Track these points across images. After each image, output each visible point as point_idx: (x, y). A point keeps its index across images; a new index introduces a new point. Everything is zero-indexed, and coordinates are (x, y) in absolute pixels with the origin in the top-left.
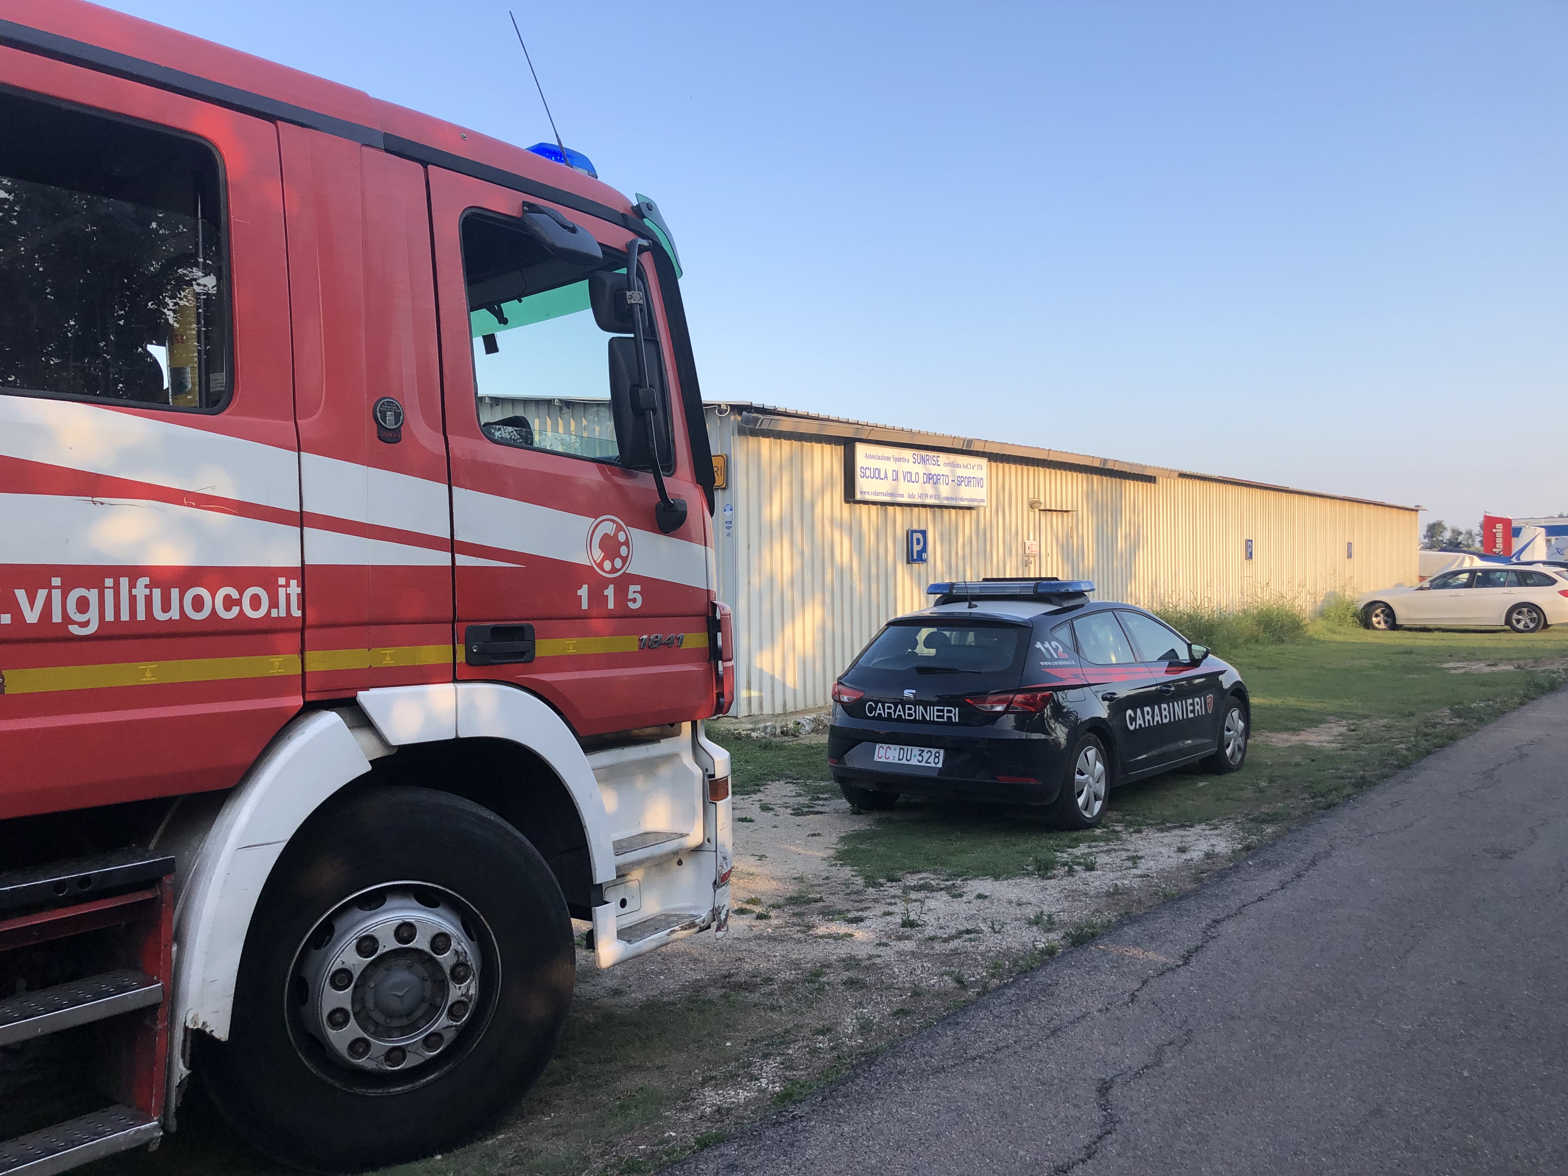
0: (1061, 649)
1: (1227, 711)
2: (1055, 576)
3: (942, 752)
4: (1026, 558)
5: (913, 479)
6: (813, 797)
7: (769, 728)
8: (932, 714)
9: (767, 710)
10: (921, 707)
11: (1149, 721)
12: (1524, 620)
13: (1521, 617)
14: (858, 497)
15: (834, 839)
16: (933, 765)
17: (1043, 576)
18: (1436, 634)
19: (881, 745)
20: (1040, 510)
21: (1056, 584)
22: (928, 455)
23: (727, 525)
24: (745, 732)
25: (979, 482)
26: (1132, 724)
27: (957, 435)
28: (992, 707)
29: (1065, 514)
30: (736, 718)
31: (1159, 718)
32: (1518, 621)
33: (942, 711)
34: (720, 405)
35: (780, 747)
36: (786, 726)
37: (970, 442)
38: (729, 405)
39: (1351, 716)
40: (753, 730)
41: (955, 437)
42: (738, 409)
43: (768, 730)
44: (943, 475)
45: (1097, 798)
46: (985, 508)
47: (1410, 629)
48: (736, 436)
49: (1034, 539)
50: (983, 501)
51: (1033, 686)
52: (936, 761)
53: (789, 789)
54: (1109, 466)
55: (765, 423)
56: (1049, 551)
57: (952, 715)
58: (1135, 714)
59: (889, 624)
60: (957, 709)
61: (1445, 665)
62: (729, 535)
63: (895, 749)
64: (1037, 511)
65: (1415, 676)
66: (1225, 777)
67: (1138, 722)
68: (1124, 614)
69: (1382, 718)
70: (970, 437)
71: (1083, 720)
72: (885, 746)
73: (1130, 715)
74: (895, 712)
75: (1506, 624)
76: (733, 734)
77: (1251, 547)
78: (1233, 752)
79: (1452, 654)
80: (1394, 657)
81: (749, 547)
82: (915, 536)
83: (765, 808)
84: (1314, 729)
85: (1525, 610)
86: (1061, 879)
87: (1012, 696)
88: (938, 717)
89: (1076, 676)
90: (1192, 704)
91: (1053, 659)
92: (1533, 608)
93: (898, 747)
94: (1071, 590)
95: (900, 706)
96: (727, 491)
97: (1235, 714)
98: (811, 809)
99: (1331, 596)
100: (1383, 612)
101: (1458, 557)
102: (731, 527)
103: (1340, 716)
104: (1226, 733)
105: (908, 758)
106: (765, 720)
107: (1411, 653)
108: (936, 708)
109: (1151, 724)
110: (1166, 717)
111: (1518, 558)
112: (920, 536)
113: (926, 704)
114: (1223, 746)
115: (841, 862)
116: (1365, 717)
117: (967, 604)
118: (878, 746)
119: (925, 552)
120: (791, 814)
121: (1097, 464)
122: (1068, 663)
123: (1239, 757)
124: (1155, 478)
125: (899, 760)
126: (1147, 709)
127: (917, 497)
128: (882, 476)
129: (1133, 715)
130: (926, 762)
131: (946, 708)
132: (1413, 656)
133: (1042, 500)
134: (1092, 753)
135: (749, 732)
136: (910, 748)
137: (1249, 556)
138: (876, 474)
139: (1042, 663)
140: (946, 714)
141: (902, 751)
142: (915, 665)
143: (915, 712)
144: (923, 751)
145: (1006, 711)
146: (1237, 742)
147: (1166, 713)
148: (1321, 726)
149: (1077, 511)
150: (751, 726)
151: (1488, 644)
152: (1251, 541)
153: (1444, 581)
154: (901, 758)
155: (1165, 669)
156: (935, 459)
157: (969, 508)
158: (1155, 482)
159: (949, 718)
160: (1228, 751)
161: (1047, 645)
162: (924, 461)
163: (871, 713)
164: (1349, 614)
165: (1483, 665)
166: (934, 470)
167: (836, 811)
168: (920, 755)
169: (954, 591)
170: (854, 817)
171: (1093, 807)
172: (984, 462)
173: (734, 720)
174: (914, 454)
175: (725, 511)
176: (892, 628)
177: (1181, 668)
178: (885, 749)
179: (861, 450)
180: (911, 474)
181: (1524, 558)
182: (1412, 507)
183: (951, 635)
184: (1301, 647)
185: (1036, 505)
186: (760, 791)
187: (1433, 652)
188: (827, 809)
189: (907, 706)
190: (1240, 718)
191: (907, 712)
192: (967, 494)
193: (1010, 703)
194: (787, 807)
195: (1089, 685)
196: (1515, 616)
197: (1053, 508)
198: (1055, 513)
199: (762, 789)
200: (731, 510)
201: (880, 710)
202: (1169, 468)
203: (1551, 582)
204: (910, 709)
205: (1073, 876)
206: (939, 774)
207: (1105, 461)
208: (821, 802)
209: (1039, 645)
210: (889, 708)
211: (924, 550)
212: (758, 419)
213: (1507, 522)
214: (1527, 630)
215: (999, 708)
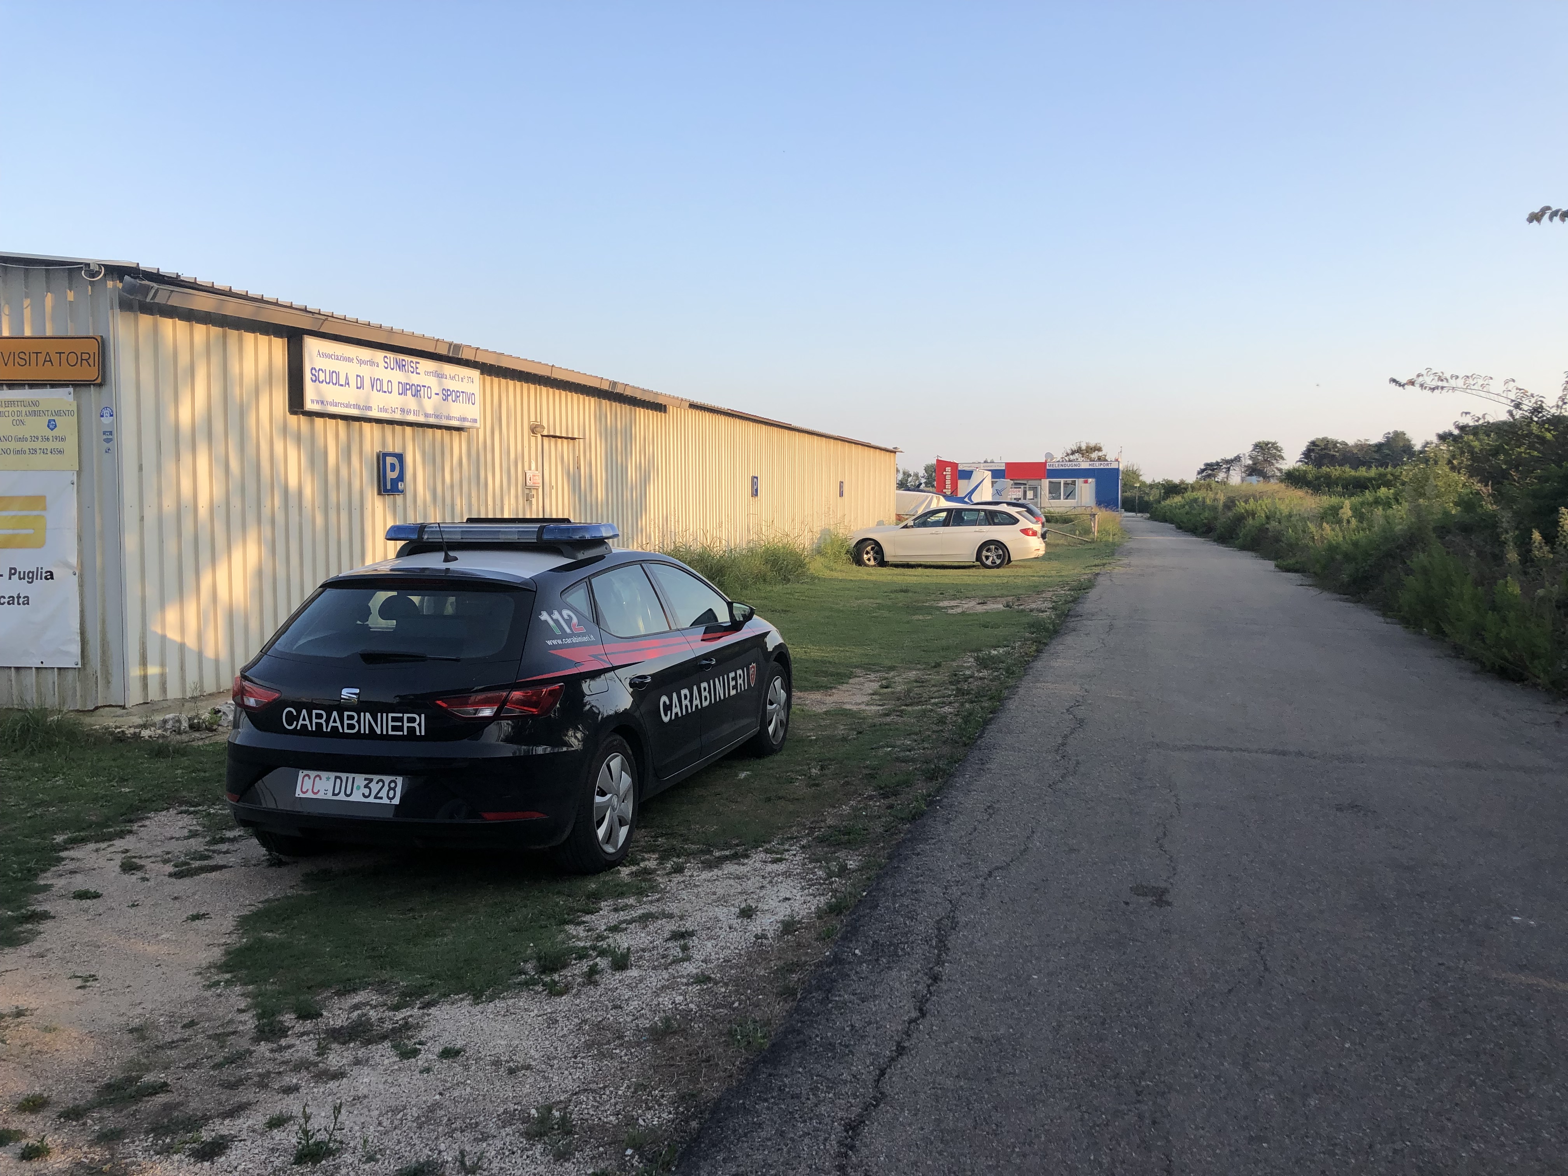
0: (575, 620)
1: (770, 680)
2: (566, 517)
3: (400, 780)
4: (527, 491)
5: (385, 389)
6: (214, 838)
7: (171, 722)
8: (385, 724)
9: (174, 692)
10: (368, 714)
11: (686, 706)
12: (992, 557)
13: (989, 554)
14: (309, 406)
15: (229, 923)
16: (386, 801)
17: (547, 516)
18: (920, 571)
19: (306, 772)
20: (542, 436)
21: (568, 529)
22: (403, 360)
23: (105, 437)
24: (132, 730)
25: (470, 398)
26: (666, 715)
27: (441, 338)
28: (476, 711)
29: (571, 441)
30: (123, 707)
31: (698, 702)
32: (987, 558)
33: (401, 719)
34: (88, 265)
35: (182, 751)
36: (197, 716)
37: (457, 347)
38: (103, 265)
39: (877, 668)
40: (145, 726)
41: (438, 340)
42: (116, 271)
43: (169, 725)
44: (424, 386)
45: (622, 823)
46: (478, 429)
47: (897, 566)
48: (117, 311)
49: (537, 470)
50: (475, 421)
51: (535, 678)
52: (391, 795)
53: (180, 824)
54: (619, 390)
55: (164, 295)
56: (554, 484)
57: (415, 725)
58: (671, 700)
59: (325, 586)
60: (423, 716)
61: (941, 604)
62: (108, 450)
63: (328, 779)
64: (539, 436)
65: (921, 617)
66: (767, 762)
67: (674, 711)
68: (654, 567)
69: (910, 669)
70: (456, 341)
71: (605, 715)
72: (313, 774)
73: (665, 703)
74: (327, 721)
75: (977, 560)
76: (112, 733)
77: (756, 484)
78: (775, 730)
79: (942, 591)
80: (893, 596)
81: (141, 468)
82: (389, 460)
83: (129, 867)
84: (845, 687)
85: (993, 547)
86: (577, 995)
87: (505, 694)
88: (394, 728)
89: (596, 657)
90: (735, 679)
91: (564, 635)
92: (999, 545)
93: (332, 775)
94: (588, 536)
95: (335, 713)
96: (105, 389)
97: (778, 683)
98: (205, 863)
99: (826, 532)
100: (872, 549)
101: (927, 497)
102: (111, 440)
103: (868, 667)
104: (769, 707)
105: (348, 792)
106: (168, 709)
107: (906, 591)
108: (390, 715)
109: (690, 711)
110: (706, 699)
111: (970, 499)
112: (395, 461)
113: (375, 709)
114: (765, 722)
115: (228, 976)
116: (892, 668)
117: (442, 555)
118: (301, 774)
119: (402, 481)
120: (170, 875)
121: (605, 386)
122: (585, 639)
123: (781, 734)
124: (665, 406)
125: (334, 794)
126: (685, 691)
127: (390, 411)
128: (342, 382)
129: (668, 703)
130: (376, 797)
131: (406, 716)
132: (910, 594)
133: (545, 424)
134: (616, 763)
135: (137, 730)
136: (351, 776)
137: (755, 493)
138: (334, 379)
139: (549, 643)
140: (406, 725)
141: (338, 781)
142: (361, 648)
143: (359, 722)
144: (371, 780)
145: (496, 717)
146: (779, 717)
147: (706, 693)
148: (851, 681)
149: (584, 439)
150: (140, 721)
151: (967, 580)
152: (757, 478)
153: (923, 521)
154: (336, 792)
155: (700, 636)
156: (414, 365)
157: (459, 429)
158: (665, 412)
159: (411, 730)
160: (771, 729)
161: (556, 615)
162: (401, 366)
163: (291, 725)
164: (844, 551)
165: (973, 603)
166: (415, 379)
167: (246, 863)
168: (366, 786)
169: (426, 537)
170: (272, 872)
171: (618, 836)
172: (475, 374)
173: (120, 711)
174: (386, 357)
175: (102, 416)
176: (329, 592)
177: (719, 635)
178: (312, 777)
179: (312, 346)
180: (381, 382)
181: (976, 498)
182: (891, 448)
183: (422, 601)
184: (806, 586)
185: (538, 429)
186: (130, 832)
187: (927, 590)
188: (231, 859)
189: (346, 713)
190: (782, 688)
191: (346, 722)
192: (457, 412)
193: (502, 704)
194: (165, 862)
195: (613, 669)
196: (984, 553)
197: (558, 434)
198: (559, 440)
199: (135, 828)
200: (112, 416)
201: (304, 719)
202: (680, 396)
203: (1014, 521)
204: (350, 718)
205: (596, 984)
206: (396, 815)
207: (615, 384)
208: (224, 847)
209: (545, 616)
210: (319, 716)
211: (401, 478)
212: (149, 288)
213: (954, 466)
214: (994, 566)
215: (487, 712)
